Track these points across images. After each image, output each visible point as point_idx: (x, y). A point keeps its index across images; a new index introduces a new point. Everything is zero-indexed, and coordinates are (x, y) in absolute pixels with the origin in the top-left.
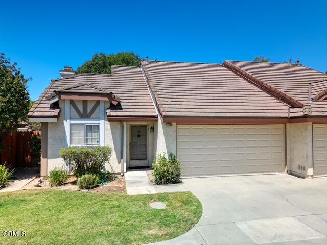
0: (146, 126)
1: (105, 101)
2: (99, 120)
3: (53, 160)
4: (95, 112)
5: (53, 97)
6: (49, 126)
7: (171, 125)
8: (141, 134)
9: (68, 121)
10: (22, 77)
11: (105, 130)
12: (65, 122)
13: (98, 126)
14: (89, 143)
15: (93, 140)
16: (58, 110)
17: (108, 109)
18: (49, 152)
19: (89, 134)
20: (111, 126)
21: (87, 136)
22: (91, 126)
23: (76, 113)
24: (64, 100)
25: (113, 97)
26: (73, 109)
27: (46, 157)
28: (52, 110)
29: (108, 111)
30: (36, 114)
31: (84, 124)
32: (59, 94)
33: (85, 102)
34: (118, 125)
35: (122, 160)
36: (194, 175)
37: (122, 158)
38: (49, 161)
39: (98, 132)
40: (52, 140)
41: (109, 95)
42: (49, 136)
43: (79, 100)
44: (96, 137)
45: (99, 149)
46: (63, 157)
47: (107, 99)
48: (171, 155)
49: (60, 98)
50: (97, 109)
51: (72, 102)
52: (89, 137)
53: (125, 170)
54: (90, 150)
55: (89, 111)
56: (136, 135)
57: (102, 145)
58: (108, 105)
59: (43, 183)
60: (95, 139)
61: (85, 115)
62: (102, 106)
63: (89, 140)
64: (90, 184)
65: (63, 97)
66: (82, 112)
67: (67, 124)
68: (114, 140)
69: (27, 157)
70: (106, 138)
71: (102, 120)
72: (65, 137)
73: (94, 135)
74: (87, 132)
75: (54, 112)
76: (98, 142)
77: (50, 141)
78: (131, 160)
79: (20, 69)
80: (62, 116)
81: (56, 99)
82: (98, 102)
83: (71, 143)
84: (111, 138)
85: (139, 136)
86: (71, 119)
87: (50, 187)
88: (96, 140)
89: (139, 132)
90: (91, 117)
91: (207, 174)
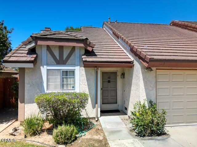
0: (115, 73)
1: (80, 47)
2: (75, 67)
3: (30, 104)
4: (71, 58)
5: (30, 42)
6: (26, 71)
7: (151, 70)
8: (111, 80)
9: (45, 67)
10: (5, 28)
11: (81, 75)
12: (42, 67)
13: (73, 72)
14: (65, 89)
15: (69, 86)
16: (35, 56)
17: (83, 55)
18: (26, 97)
19: (65, 79)
20: (86, 72)
21: (63, 81)
22: (67, 72)
23: (52, 60)
24: (41, 46)
25: (88, 43)
26: (49, 56)
27: (23, 102)
28: (28, 56)
29: (83, 57)
30: (12, 59)
31: (60, 70)
32: (35, 39)
33: (61, 48)
34: (92, 71)
35: (96, 105)
36: (173, 123)
37: (96, 103)
38: (26, 105)
39: (74, 78)
40: (29, 85)
41: (85, 41)
42: (26, 81)
43: (55, 46)
44: (72, 83)
45: (76, 96)
46: (38, 104)
47: (82, 45)
48: (150, 102)
49: (36, 43)
50: (72, 56)
51: (48, 47)
52: (65, 83)
53: (99, 116)
54: (66, 98)
55: (65, 57)
56: (107, 80)
57: (77, 90)
58: (83, 52)
59: (18, 131)
60: (70, 84)
61: (61, 62)
62: (77, 52)
63: (65, 85)
64: (68, 139)
65: (40, 43)
66: (58, 58)
67: (44, 70)
68: (89, 85)
69: (13, 99)
70: (81, 83)
71: (78, 66)
72: (42, 82)
73: (70, 81)
74: (63, 78)
75: (31, 58)
76: (73, 87)
77: (27, 87)
78: (102, 104)
79: (3, 21)
80: (38, 62)
81: (33, 45)
82: (74, 48)
83: (47, 89)
84: (86, 83)
85: (109, 82)
86: (48, 65)
87: (24, 137)
88: (72, 86)
89: (109, 78)
90: (67, 63)
91: (187, 123)
